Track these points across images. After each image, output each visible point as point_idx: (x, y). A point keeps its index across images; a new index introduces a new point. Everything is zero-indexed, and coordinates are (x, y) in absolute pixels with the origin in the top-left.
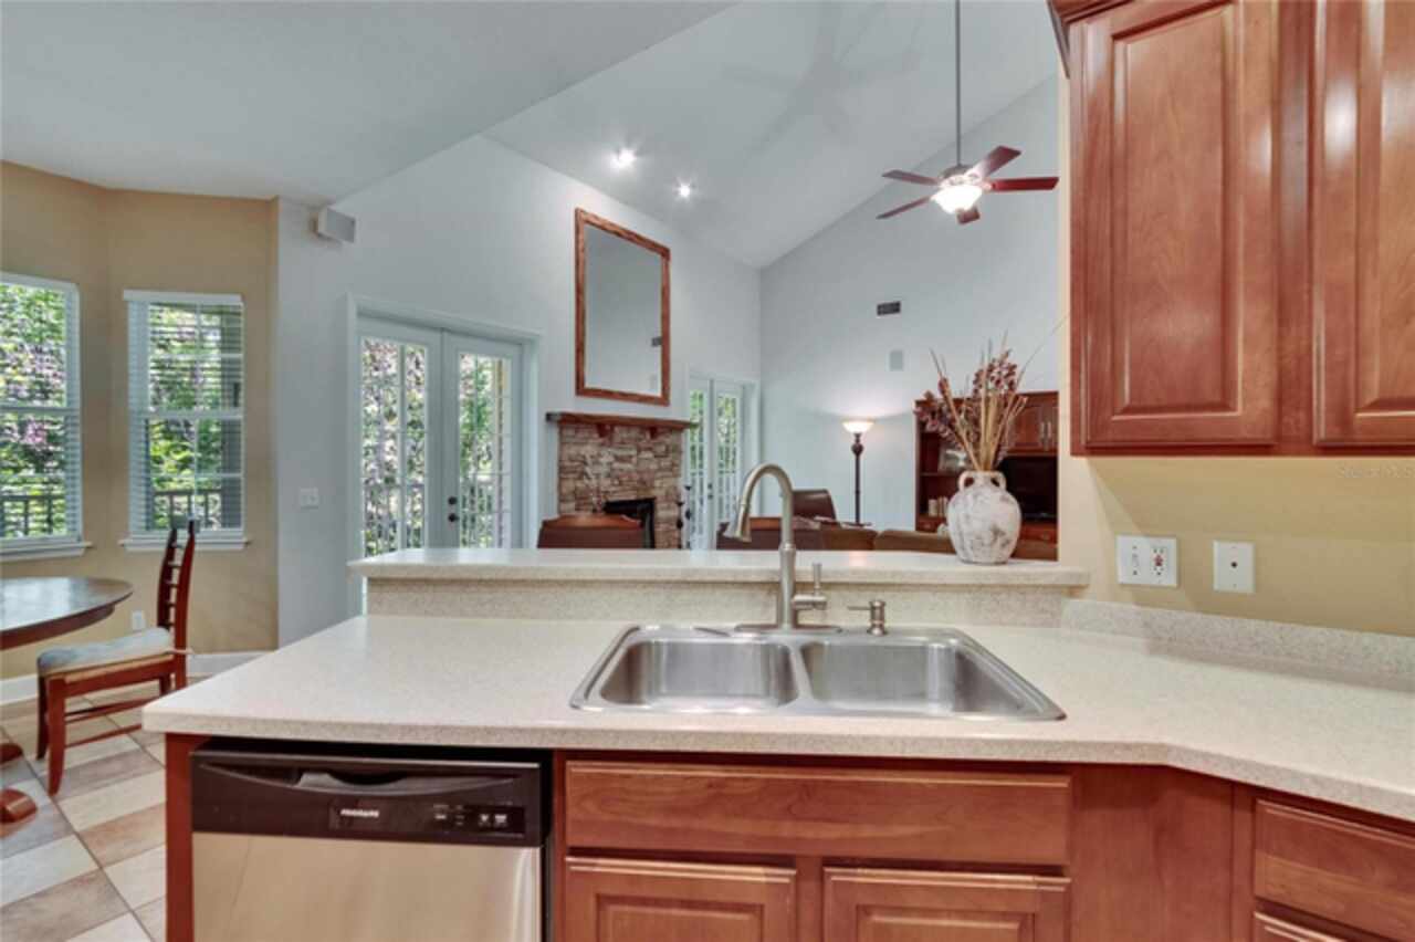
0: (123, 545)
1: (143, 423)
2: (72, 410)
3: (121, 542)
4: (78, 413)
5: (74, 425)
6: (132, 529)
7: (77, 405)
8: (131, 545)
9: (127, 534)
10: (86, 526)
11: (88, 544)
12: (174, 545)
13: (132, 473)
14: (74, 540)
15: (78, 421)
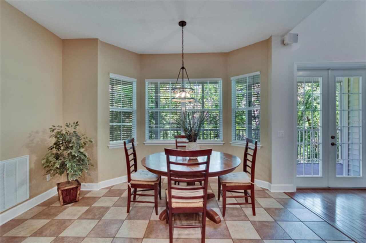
0: (231, 144)
1: (234, 112)
2: (220, 109)
3: (230, 143)
4: (222, 110)
5: (221, 113)
6: (232, 140)
7: (222, 108)
8: (233, 144)
9: (231, 141)
10: (223, 138)
11: (224, 143)
12: (247, 147)
13: (232, 125)
14: (221, 141)
15: (222, 112)
